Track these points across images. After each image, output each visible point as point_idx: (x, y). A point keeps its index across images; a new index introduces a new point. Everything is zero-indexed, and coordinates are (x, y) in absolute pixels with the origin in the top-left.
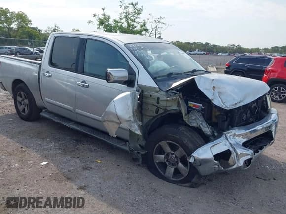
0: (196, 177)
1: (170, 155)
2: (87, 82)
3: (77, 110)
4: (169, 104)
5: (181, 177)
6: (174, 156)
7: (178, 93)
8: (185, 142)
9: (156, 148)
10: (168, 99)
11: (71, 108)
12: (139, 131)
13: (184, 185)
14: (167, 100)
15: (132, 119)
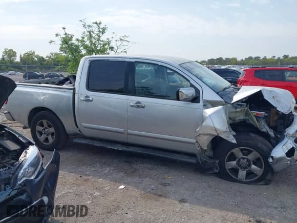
0: (269, 175)
1: (242, 160)
2: (142, 103)
3: (129, 131)
4: (237, 115)
5: (255, 177)
6: (246, 160)
7: (245, 104)
8: (259, 146)
9: (228, 155)
10: (237, 110)
11: (122, 130)
12: (235, 140)
13: (259, 184)
14: (237, 112)
15: (228, 130)
